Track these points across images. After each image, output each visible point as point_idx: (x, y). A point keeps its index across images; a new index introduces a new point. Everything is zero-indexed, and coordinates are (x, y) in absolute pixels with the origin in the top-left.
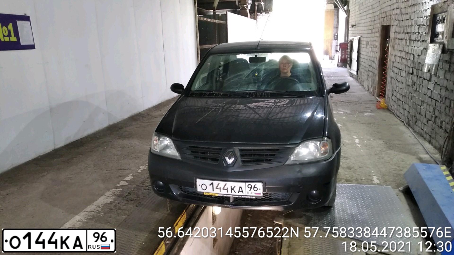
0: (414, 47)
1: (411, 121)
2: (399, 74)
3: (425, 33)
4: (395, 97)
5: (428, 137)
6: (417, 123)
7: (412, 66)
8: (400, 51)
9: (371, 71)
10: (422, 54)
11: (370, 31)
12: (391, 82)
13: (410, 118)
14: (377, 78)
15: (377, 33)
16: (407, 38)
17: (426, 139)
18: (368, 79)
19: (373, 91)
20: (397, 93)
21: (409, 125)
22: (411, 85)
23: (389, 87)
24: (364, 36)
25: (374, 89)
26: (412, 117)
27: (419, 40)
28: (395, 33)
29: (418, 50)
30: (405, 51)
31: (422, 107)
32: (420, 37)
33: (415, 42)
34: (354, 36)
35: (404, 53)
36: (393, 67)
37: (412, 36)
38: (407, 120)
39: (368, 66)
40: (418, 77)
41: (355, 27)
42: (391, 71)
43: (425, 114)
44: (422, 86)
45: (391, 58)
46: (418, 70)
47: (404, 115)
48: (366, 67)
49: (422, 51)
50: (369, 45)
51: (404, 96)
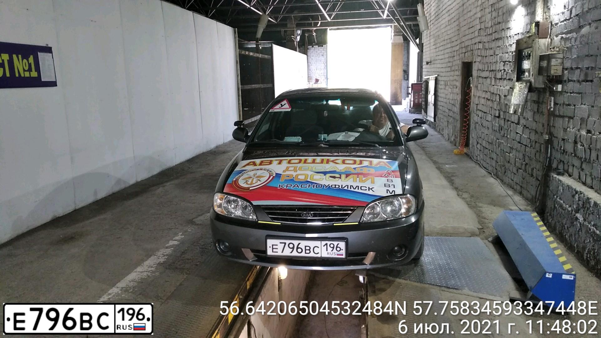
0: (499, 87)
1: (499, 171)
2: (484, 118)
3: (512, 71)
4: (481, 144)
5: (519, 188)
6: (506, 173)
7: (498, 108)
8: (484, 91)
9: (452, 117)
10: (508, 95)
11: (449, 69)
12: (475, 128)
13: (499, 169)
14: (458, 125)
15: (457, 72)
16: (492, 77)
17: (517, 190)
18: (448, 126)
19: (454, 140)
20: (483, 141)
21: (497, 176)
22: (498, 131)
23: (473, 135)
24: (442, 74)
25: (455, 138)
26: (501, 168)
27: (505, 79)
28: (478, 70)
29: (504, 89)
30: (490, 92)
31: (511, 155)
32: (506, 74)
33: (500, 80)
34: (430, 76)
35: (489, 93)
36: (477, 111)
37: (497, 73)
38: (495, 171)
39: (447, 111)
40: (506, 120)
41: (430, 64)
42: (475, 115)
43: (514, 161)
44: (511, 130)
45: (474, 100)
46: (505, 112)
47: (492, 166)
48: (445, 112)
49: (509, 91)
50: (447, 85)
51: (491, 143)
